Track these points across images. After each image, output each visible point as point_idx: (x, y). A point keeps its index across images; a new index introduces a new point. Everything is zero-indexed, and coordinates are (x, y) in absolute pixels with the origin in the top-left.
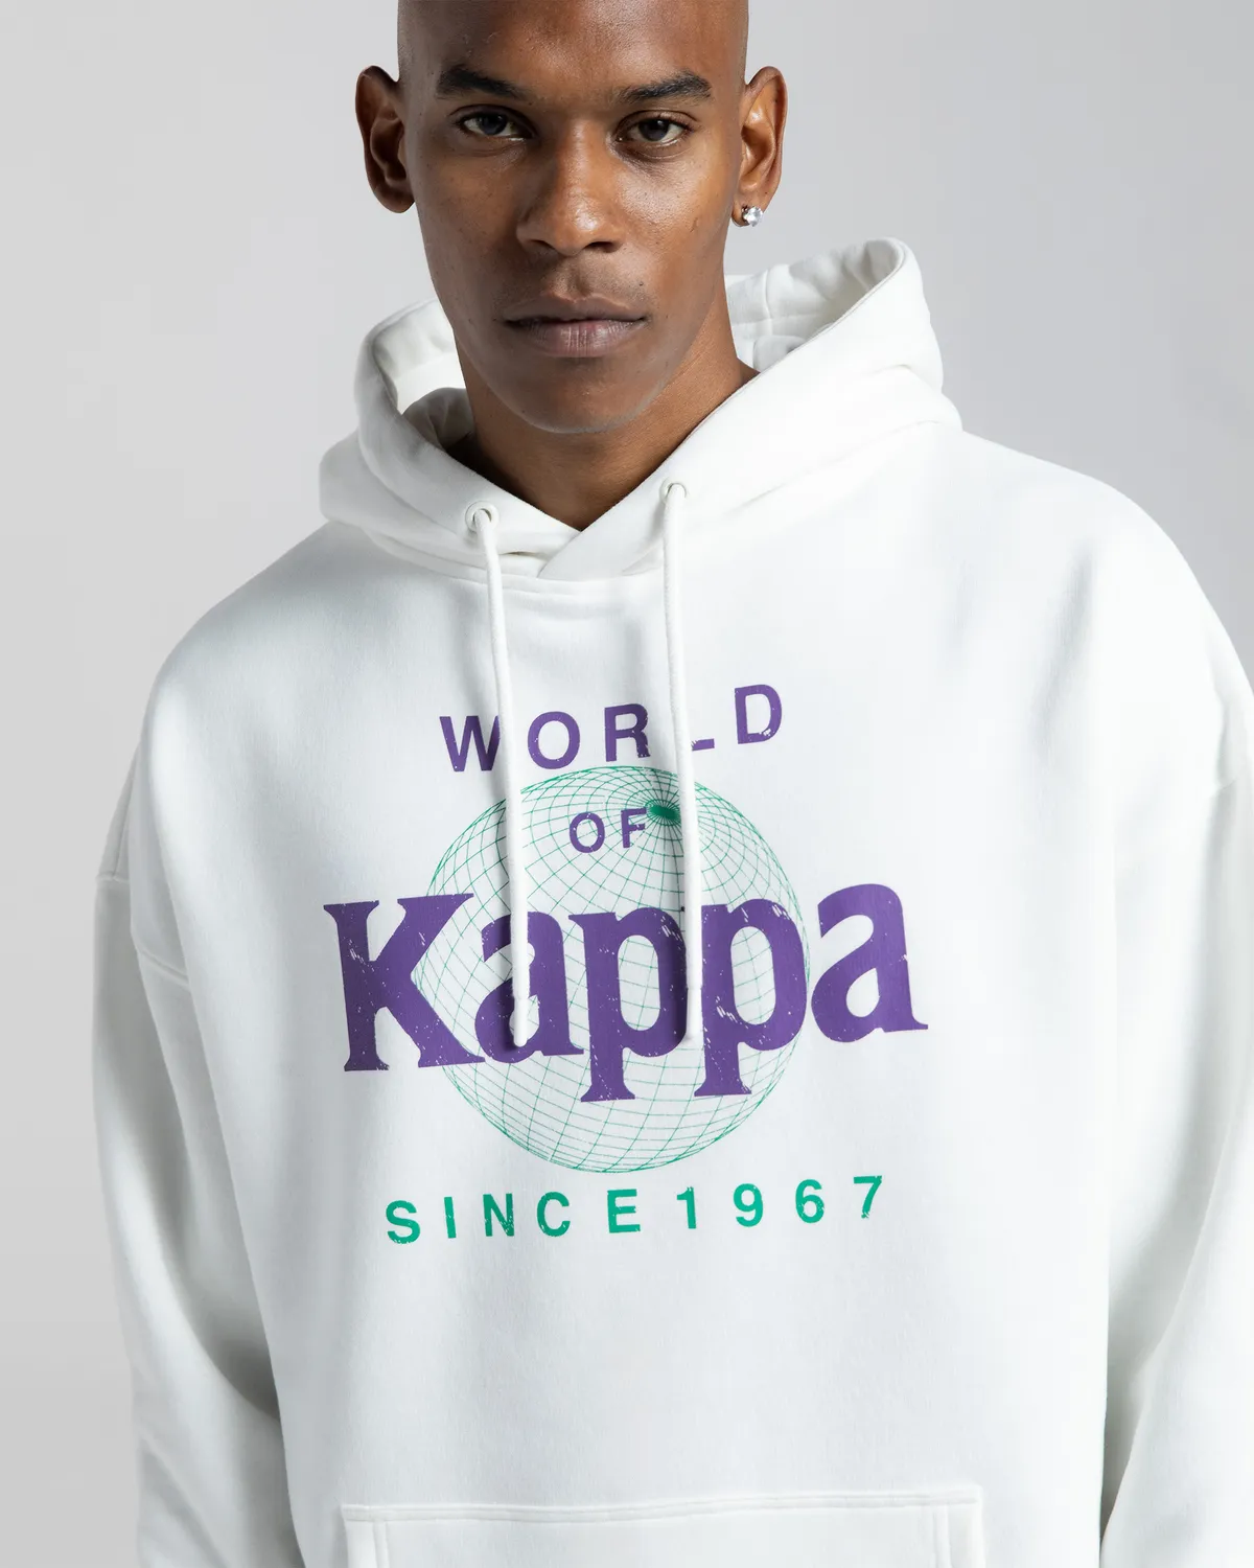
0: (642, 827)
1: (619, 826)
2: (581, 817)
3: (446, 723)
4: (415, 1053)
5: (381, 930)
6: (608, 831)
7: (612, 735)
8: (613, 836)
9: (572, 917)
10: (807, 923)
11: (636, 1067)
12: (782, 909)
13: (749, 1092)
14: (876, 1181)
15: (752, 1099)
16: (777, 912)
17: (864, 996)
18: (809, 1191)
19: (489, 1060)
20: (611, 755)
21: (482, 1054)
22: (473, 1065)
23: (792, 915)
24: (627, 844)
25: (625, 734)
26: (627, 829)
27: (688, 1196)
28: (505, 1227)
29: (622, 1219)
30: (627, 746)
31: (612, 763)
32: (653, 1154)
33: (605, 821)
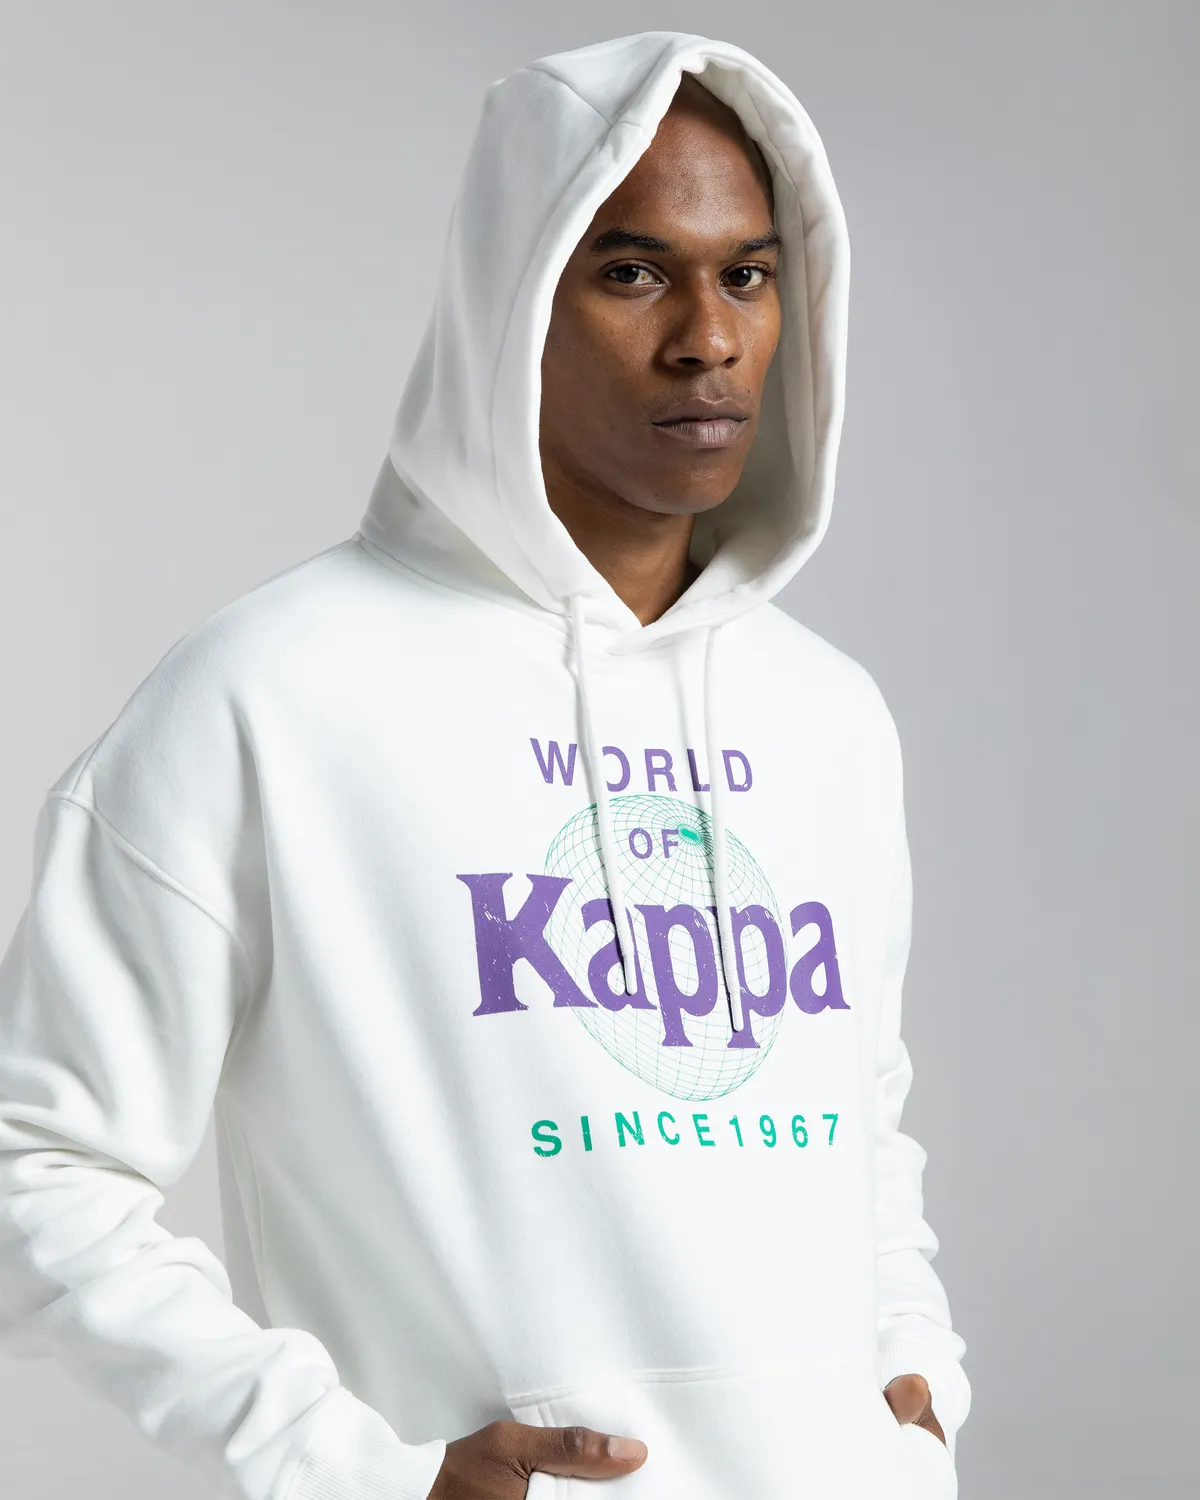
0: (676, 844)
1: (661, 841)
2: (635, 832)
4: (550, 995)
6: (654, 844)
7: (652, 772)
8: (658, 850)
9: (636, 906)
10: (784, 925)
11: (690, 1022)
12: (771, 914)
13: (759, 1047)
14: (834, 1117)
15: (761, 1052)
16: (768, 916)
17: (819, 983)
18: (799, 1123)
19: (600, 1006)
20: (652, 787)
21: (596, 1001)
22: (591, 1008)
23: (776, 919)
24: (667, 855)
25: (659, 771)
26: (667, 844)
27: (734, 1122)
28: (636, 1139)
29: (706, 1136)
30: (661, 780)
31: (653, 793)
32: (710, 1089)
33: (652, 836)
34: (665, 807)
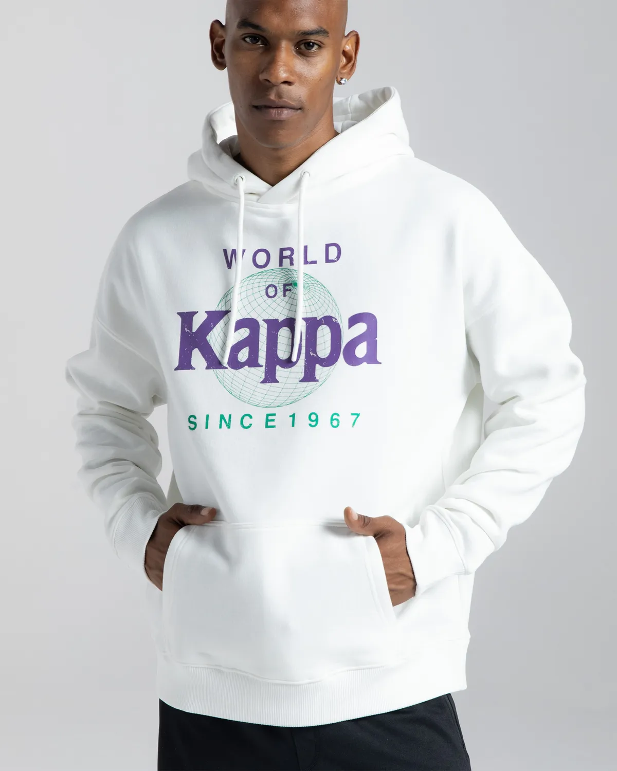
0: (290, 290)
1: (282, 289)
2: (270, 286)
3: (225, 251)
5: (198, 322)
6: (279, 291)
7: (282, 257)
8: (280, 293)
9: (264, 320)
10: (344, 324)
11: (280, 372)
12: (336, 319)
13: (318, 381)
14: (358, 415)
15: (318, 383)
16: (334, 320)
17: (361, 350)
18: (335, 417)
19: (229, 368)
20: (281, 264)
21: (227, 366)
23: (339, 321)
24: (285, 295)
25: (286, 257)
26: (285, 291)
27: (293, 416)
28: (227, 426)
29: (270, 424)
30: (286, 262)
31: (281, 268)
32: (283, 402)
33: (278, 288)
34: (287, 273)
